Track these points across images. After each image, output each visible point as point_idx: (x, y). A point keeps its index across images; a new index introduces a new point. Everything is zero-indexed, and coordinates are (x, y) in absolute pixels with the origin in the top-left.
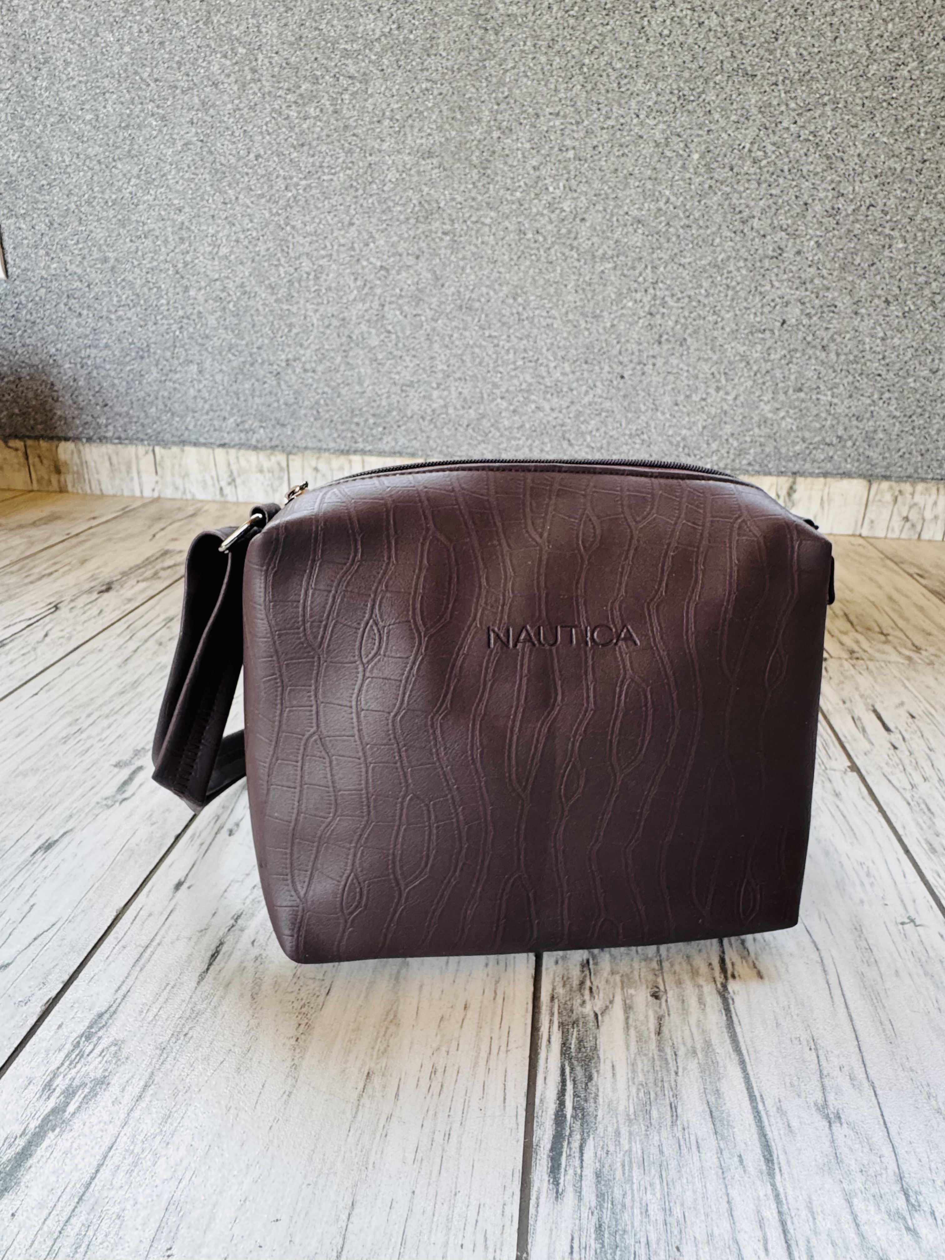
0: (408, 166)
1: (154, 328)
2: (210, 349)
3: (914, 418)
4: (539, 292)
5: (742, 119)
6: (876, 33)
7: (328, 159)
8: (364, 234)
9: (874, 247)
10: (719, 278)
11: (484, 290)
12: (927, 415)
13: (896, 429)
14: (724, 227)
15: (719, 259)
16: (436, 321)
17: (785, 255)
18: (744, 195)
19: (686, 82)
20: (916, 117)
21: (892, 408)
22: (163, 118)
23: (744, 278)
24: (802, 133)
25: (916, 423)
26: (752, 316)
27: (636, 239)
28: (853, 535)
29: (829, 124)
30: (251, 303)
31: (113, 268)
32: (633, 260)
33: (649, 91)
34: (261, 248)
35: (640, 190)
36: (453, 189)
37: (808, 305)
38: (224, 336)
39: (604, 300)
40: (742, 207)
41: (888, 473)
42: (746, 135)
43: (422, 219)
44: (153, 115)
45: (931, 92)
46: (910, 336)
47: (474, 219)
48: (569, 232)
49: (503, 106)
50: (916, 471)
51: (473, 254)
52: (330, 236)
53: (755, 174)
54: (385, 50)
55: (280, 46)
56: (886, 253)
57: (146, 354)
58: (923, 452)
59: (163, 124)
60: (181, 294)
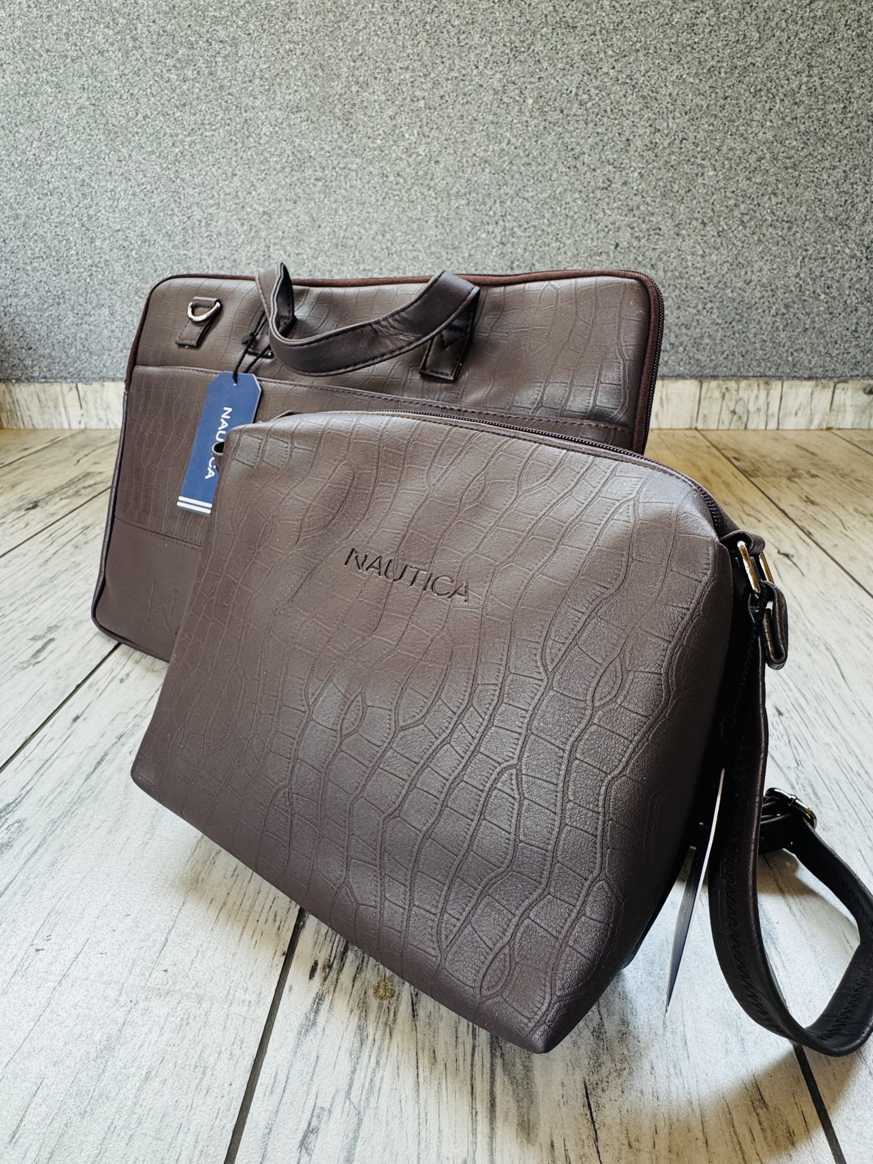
0: (280, 121)
1: (67, 277)
3: (734, 324)
4: (404, 228)
5: (568, 67)
7: (208, 116)
8: (247, 183)
9: (689, 176)
10: (559, 209)
11: (356, 228)
12: (745, 320)
13: (719, 334)
14: (559, 163)
15: (558, 192)
16: (317, 258)
17: (613, 186)
18: (574, 133)
19: (516, 35)
20: (717, 59)
21: (714, 316)
22: (58, 85)
23: (580, 207)
24: (620, 77)
25: (736, 329)
26: (589, 241)
27: (485, 177)
28: (690, 429)
29: (642, 68)
30: (152, 250)
31: (25, 224)
32: (484, 197)
33: (485, 44)
34: (156, 199)
35: (484, 133)
36: (321, 139)
37: (636, 229)
38: (129, 281)
39: (460, 232)
40: (573, 145)
41: (715, 374)
42: (572, 81)
43: (295, 168)
44: (47, 83)
45: (727, 36)
46: (725, 252)
47: (342, 165)
48: (426, 174)
49: (359, 63)
50: (739, 370)
52: (216, 187)
53: (582, 115)
54: (250, 16)
55: (155, 16)
56: (700, 180)
57: (62, 301)
58: (744, 353)
59: (57, 91)
60: (88, 244)
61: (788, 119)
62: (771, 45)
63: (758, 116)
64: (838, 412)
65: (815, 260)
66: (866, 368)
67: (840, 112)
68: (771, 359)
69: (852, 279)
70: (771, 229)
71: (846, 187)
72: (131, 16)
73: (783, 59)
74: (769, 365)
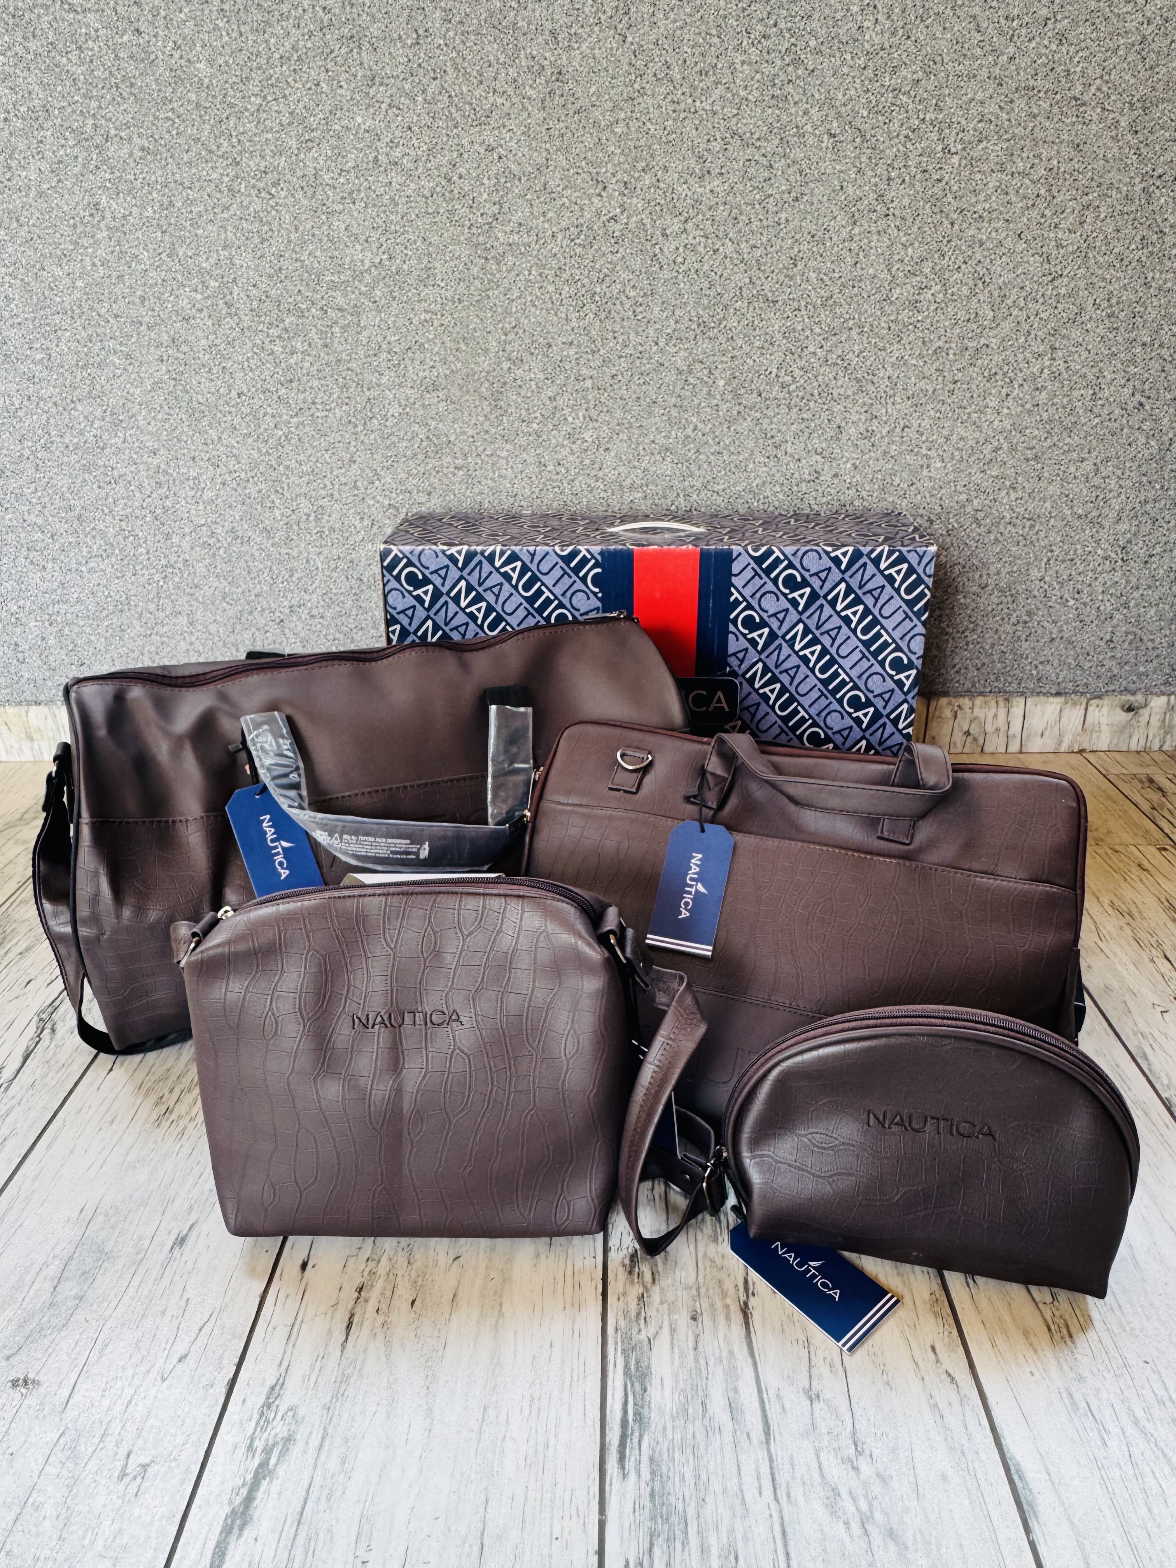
0: (412, 401)
1: (133, 579)
2: (201, 600)
3: (967, 633)
5: (766, 345)
6: (896, 257)
7: (321, 394)
8: (368, 471)
9: (912, 468)
10: (756, 504)
12: (980, 630)
14: (756, 453)
15: (754, 485)
18: (775, 420)
20: (943, 339)
22: (128, 356)
24: (829, 357)
27: (666, 467)
29: (856, 348)
31: (80, 517)
33: (667, 319)
34: (252, 490)
35: (665, 418)
36: (463, 422)
38: (215, 585)
40: (774, 432)
42: (772, 361)
44: (115, 353)
45: (956, 314)
47: (488, 452)
48: (593, 462)
49: (511, 336)
51: (491, 488)
52: (329, 475)
53: (785, 399)
54: (376, 281)
55: (257, 278)
56: (925, 472)
57: (126, 607)
58: (979, 665)
59: (128, 362)
60: (162, 541)
61: (1028, 406)
62: (1007, 326)
63: (993, 402)
64: (1091, 732)
65: (1063, 561)
66: (1124, 683)
67: (1088, 399)
68: (1011, 673)
69: (1105, 583)
70: (1009, 527)
71: (1097, 481)
72: (225, 279)
73: (1022, 340)
74: (1009, 679)
